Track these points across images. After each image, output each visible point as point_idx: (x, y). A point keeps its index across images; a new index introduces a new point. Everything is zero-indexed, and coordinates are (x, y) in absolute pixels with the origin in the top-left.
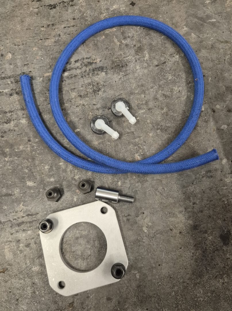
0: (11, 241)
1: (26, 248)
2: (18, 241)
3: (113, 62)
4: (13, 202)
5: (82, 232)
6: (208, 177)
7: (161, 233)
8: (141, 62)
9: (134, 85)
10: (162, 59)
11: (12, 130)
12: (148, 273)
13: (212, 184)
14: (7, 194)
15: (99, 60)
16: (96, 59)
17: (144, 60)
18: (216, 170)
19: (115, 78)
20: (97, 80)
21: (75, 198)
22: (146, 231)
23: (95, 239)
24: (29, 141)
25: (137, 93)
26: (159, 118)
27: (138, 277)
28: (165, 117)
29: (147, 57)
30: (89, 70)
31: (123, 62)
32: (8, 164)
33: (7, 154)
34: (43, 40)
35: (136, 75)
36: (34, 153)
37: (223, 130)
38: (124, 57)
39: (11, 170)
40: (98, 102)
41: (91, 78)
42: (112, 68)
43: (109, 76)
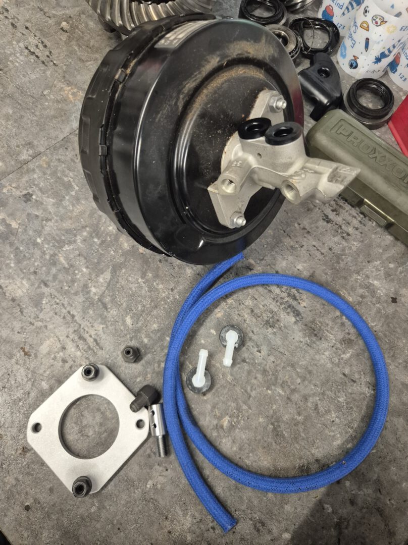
0: (60, 341)
1: (60, 361)
2: (64, 348)
3: (313, 322)
4: (101, 316)
5: (108, 411)
6: (255, 526)
7: (156, 508)
8: (336, 353)
9: (304, 363)
10: (357, 376)
11: (172, 266)
12: (103, 520)
13: (249, 537)
14: (106, 304)
15: (305, 305)
16: (304, 301)
17: (340, 355)
18: (270, 532)
19: (298, 335)
20: (282, 317)
21: (140, 378)
22: (148, 486)
23: (107, 430)
24: (172, 290)
25: (297, 372)
26: (286, 417)
27: (93, 510)
28: (292, 424)
29: (346, 357)
30: (287, 301)
31: (321, 332)
32: (136, 285)
33: (146, 277)
34: (285, 234)
35: (317, 357)
36: (163, 303)
37: (324, 509)
38: (327, 331)
39: (132, 291)
40: (259, 334)
41: (279, 309)
42: (306, 325)
43: (295, 327)
